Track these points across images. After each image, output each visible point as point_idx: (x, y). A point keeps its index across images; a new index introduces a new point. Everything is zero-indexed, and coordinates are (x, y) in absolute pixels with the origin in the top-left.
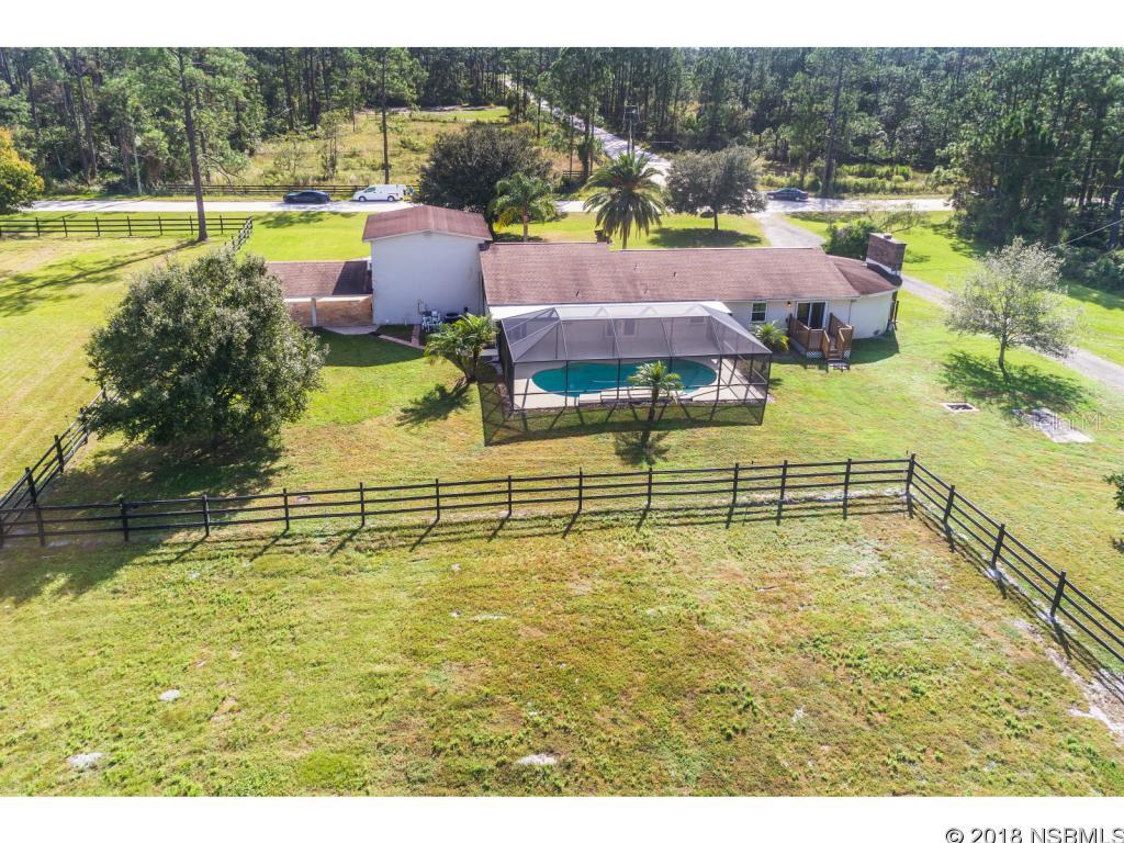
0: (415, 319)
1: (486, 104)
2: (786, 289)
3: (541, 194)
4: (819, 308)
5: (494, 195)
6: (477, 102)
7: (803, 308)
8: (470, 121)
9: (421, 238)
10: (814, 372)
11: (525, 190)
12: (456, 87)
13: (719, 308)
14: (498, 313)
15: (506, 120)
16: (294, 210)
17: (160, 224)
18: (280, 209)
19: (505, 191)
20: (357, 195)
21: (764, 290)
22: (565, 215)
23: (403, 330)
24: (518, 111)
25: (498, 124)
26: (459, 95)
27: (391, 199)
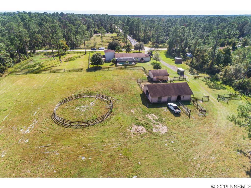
0: (109, 60)
1: (113, 32)
2: (140, 57)
3: (120, 48)
4: (143, 58)
5: (115, 48)
6: (112, 32)
7: (141, 58)
8: (111, 36)
9: (109, 53)
10: (141, 63)
11: (118, 48)
12: (108, 29)
13: (134, 58)
14: (116, 58)
15: (116, 36)
16: (93, 51)
17: (81, 52)
18: (91, 51)
19: (117, 48)
20: (99, 49)
21: (138, 57)
22: (123, 51)
23: (108, 61)
24: (118, 34)
25: (115, 37)
26: (109, 31)
27: (103, 49)
